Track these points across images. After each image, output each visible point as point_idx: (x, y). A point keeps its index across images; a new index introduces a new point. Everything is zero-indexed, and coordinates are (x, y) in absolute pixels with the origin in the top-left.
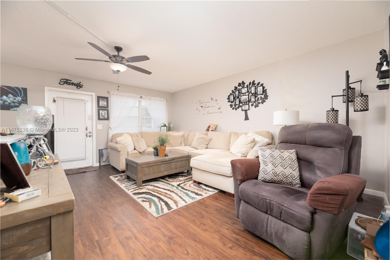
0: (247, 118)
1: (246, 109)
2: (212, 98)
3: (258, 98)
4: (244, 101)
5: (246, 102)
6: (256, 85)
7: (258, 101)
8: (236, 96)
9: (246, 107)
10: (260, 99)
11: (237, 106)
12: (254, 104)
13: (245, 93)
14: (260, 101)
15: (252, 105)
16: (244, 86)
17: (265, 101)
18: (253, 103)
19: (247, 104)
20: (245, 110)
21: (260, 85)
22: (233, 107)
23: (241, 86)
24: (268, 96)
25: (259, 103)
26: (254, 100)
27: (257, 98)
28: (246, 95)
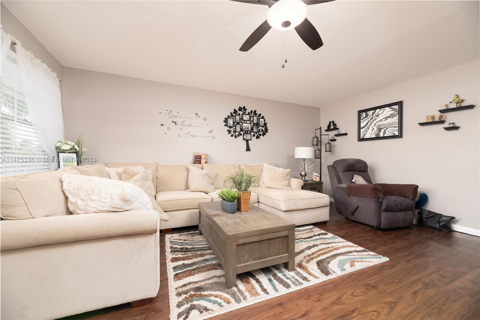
0: (248, 149)
1: (248, 139)
2: (196, 114)
3: (260, 129)
4: (246, 130)
5: (248, 131)
6: (257, 116)
7: (259, 133)
8: (237, 121)
9: (248, 137)
10: (261, 131)
11: (237, 134)
12: (256, 135)
13: (246, 121)
14: (261, 133)
15: (254, 136)
16: (245, 112)
17: (265, 134)
18: (254, 133)
19: (249, 133)
20: (246, 139)
21: (261, 117)
22: (232, 133)
23: (242, 111)
24: (268, 130)
25: (260, 135)
26: (256, 130)
27: (258, 129)
28: (247, 123)
